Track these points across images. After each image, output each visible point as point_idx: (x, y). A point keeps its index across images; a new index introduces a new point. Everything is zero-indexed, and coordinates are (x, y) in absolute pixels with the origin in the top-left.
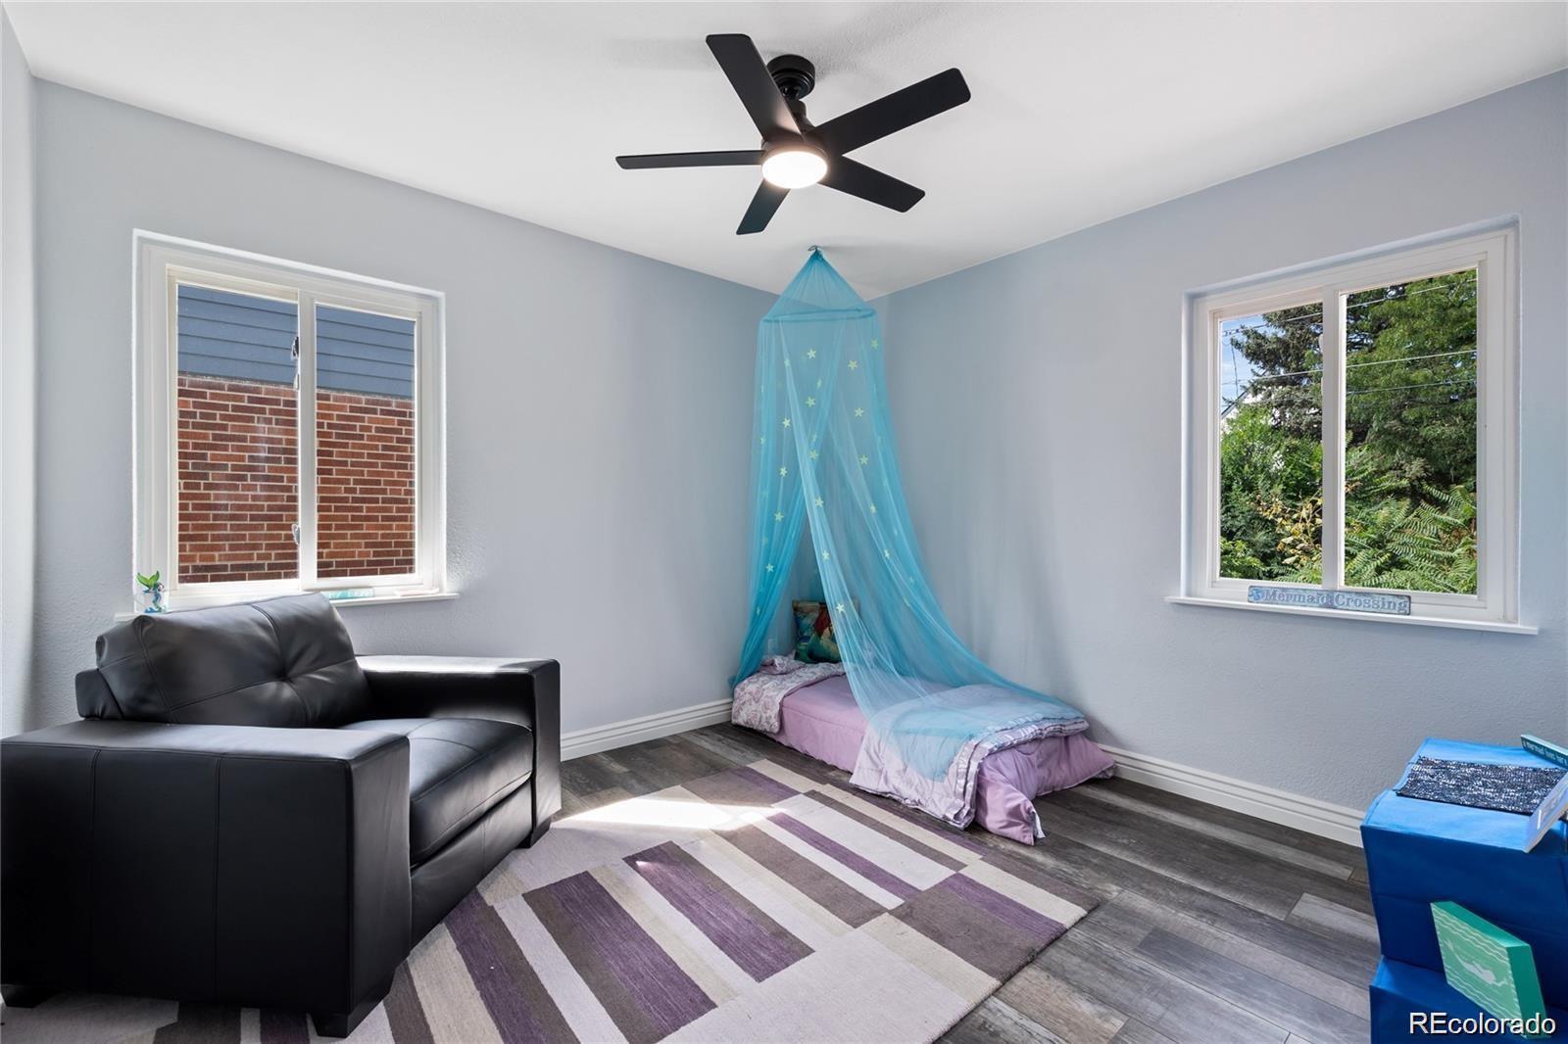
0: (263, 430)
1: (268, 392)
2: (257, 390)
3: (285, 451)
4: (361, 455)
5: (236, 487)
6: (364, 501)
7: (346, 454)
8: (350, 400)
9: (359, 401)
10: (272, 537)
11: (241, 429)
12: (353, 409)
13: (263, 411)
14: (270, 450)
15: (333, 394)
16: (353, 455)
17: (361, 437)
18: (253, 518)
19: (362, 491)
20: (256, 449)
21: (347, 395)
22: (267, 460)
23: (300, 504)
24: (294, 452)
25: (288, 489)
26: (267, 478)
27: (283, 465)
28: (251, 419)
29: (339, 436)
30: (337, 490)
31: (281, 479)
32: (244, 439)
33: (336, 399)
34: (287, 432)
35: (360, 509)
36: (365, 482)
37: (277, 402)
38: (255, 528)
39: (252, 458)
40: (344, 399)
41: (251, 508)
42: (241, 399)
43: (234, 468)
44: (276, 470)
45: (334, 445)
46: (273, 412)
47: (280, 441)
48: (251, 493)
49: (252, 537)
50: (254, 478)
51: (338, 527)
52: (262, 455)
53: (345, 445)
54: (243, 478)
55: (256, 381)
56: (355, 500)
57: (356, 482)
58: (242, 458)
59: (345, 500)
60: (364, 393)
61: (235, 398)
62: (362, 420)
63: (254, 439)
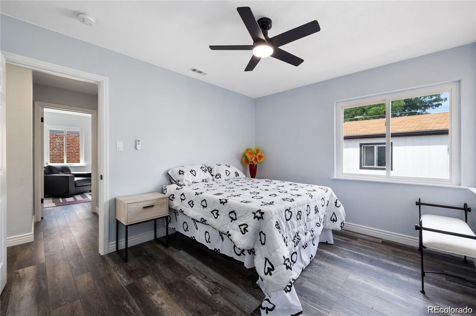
0: (58, 141)
1: (59, 134)
2: (56, 134)
3: (62, 144)
4: (76, 145)
5: (53, 151)
6: (77, 153)
7: (73, 145)
8: (74, 135)
9: (76, 135)
10: (59, 159)
11: (54, 141)
12: (74, 137)
13: (58, 137)
14: (59, 144)
15: (71, 134)
16: (74, 145)
17: (76, 142)
18: (56, 156)
19: (76, 151)
20: (56, 144)
21: (73, 134)
22: (58, 146)
23: (64, 153)
24: (63, 144)
25: (62, 151)
26: (58, 149)
27: (61, 147)
28: (55, 139)
29: (72, 141)
30: (71, 151)
31: (61, 149)
32: (54, 142)
33: (71, 135)
34: (62, 141)
35: (76, 154)
36: (77, 149)
37: (60, 136)
38: (56, 157)
39: (56, 146)
40: (73, 135)
41: (55, 154)
42: (54, 135)
43: (52, 147)
44: (60, 147)
45: (71, 143)
46: (59, 138)
47: (61, 143)
48: (55, 152)
49: (56, 159)
50: (56, 149)
51: (72, 157)
52: (58, 145)
53: (73, 143)
54: (54, 149)
55: (56, 132)
56: (75, 153)
57: (75, 149)
58: (54, 146)
59: (73, 153)
60: (77, 134)
61: (52, 135)
62: (76, 138)
63: (56, 142)
